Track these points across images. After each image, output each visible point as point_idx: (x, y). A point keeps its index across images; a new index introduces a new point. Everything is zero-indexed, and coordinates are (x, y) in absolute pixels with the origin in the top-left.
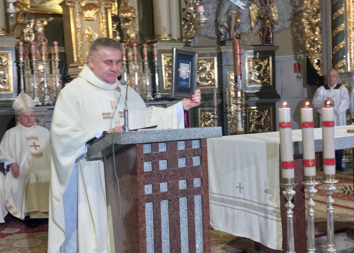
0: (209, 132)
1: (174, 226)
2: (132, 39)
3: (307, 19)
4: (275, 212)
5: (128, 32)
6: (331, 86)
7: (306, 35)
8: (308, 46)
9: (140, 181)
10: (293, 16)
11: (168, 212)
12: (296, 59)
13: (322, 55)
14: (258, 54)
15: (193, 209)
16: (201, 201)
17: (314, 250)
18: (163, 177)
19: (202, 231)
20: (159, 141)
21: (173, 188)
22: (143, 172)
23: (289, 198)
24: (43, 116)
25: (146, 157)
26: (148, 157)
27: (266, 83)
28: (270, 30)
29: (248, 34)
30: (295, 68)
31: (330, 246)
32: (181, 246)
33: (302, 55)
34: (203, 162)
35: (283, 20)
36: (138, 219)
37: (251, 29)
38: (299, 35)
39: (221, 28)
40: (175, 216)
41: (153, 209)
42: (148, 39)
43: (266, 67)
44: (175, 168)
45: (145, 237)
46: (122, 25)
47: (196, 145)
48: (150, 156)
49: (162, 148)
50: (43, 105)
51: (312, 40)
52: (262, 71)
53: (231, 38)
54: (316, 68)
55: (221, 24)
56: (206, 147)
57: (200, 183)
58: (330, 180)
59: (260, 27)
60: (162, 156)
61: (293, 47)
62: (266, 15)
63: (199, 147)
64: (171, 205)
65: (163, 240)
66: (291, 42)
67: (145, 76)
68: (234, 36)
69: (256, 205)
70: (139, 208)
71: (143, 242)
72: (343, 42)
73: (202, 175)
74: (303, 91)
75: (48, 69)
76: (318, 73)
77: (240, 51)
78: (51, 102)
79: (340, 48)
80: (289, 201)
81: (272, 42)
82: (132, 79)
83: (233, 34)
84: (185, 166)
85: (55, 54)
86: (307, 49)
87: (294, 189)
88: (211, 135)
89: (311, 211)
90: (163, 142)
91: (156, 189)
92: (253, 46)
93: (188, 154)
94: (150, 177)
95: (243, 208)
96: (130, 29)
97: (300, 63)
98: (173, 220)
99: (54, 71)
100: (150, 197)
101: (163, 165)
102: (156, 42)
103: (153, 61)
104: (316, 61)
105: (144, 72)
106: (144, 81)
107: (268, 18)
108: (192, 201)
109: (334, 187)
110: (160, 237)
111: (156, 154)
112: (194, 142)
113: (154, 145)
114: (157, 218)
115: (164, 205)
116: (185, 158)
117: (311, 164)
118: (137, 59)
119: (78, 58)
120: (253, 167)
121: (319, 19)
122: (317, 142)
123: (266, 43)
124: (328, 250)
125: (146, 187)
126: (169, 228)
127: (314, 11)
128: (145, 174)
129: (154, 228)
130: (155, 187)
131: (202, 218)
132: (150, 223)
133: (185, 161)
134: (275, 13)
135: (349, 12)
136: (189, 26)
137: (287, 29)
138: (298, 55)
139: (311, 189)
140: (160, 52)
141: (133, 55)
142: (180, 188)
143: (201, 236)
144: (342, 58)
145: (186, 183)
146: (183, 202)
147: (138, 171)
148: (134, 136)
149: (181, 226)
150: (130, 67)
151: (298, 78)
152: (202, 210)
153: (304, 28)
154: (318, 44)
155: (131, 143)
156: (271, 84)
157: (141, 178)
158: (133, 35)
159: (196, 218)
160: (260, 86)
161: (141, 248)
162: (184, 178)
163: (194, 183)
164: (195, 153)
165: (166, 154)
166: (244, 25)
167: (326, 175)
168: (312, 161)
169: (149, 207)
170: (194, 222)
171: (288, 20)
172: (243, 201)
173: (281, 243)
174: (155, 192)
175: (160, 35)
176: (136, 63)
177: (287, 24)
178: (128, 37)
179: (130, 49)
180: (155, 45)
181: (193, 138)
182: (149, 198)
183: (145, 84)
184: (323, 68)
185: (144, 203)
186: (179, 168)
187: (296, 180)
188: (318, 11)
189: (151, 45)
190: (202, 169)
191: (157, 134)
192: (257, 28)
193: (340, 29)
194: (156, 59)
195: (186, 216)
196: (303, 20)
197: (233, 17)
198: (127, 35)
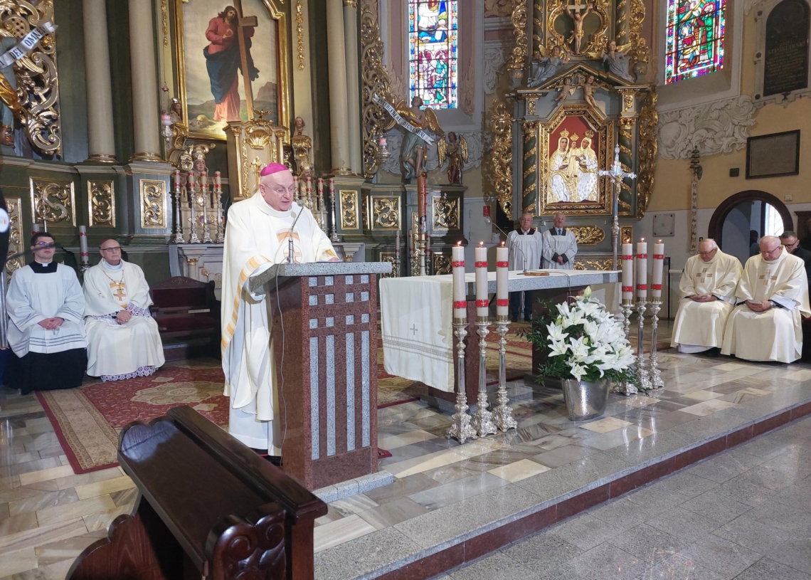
0: (378, 266)
1: (340, 362)
2: (307, 171)
3: (498, 158)
4: (448, 354)
5: (302, 164)
6: (525, 231)
7: (497, 175)
8: (498, 187)
9: (304, 315)
10: (483, 154)
11: (334, 347)
12: (486, 202)
13: (512, 197)
14: (445, 194)
15: (360, 345)
16: (368, 337)
17: (486, 391)
18: (330, 312)
20: (326, 274)
21: (340, 323)
22: (308, 306)
23: (460, 338)
24: (202, 255)
25: (312, 290)
26: (314, 291)
27: (453, 227)
28: (459, 169)
29: (436, 171)
30: (484, 211)
31: (500, 387)
32: (346, 382)
33: (492, 197)
34: (371, 297)
35: (473, 159)
37: (439, 166)
38: (489, 176)
39: (406, 165)
40: (341, 352)
41: (318, 344)
43: (454, 209)
44: (343, 303)
45: (309, 372)
46: (295, 156)
47: (364, 280)
48: (316, 290)
50: (202, 243)
51: (502, 181)
52: (449, 213)
53: (416, 176)
54: (506, 212)
55: (406, 159)
57: (368, 319)
58: (503, 321)
59: (449, 165)
60: (328, 290)
61: (482, 188)
62: (455, 152)
63: (367, 283)
64: (337, 340)
65: (328, 376)
66: (481, 183)
67: (320, 213)
69: (429, 346)
70: (303, 342)
71: (307, 377)
72: (535, 185)
73: (370, 311)
74: (492, 236)
75: (209, 202)
76: (508, 217)
77: (425, 190)
78: (211, 240)
79: (531, 191)
80: (460, 341)
81: (461, 182)
83: (419, 172)
84: (353, 301)
85: (217, 186)
86: (497, 191)
87: (465, 329)
88: (380, 270)
89: (482, 352)
90: (330, 275)
91: (322, 324)
92: (441, 185)
93: (356, 288)
94: (315, 311)
95: (417, 351)
96: (304, 160)
97: (490, 206)
98: (339, 355)
99: (215, 206)
101: (329, 299)
102: (334, 176)
103: (329, 197)
104: (506, 204)
105: (318, 209)
107: (458, 156)
108: (359, 337)
109: (507, 328)
110: (325, 372)
111: (323, 288)
112: (362, 277)
113: (321, 278)
114: (322, 353)
115: (330, 341)
116: (353, 293)
117: (483, 304)
118: (311, 194)
119: (243, 191)
120: (426, 309)
121: (510, 159)
122: (490, 283)
123: (454, 182)
124: (500, 391)
125: (311, 321)
126: (335, 363)
127: (505, 150)
128: (310, 308)
129: (319, 363)
130: (321, 322)
131: (370, 355)
132: (315, 358)
133: (352, 296)
134: (465, 150)
135: (542, 152)
136: (372, 161)
137: (477, 168)
138: (487, 197)
139: (483, 330)
140: (338, 188)
141: (307, 190)
142: (347, 323)
143: (368, 372)
144: (533, 202)
145: (353, 318)
146: (350, 338)
147: (303, 304)
148: (299, 268)
149: (348, 362)
152: (369, 347)
153: (495, 168)
154: (508, 186)
155: (295, 275)
156: (459, 228)
157: (306, 312)
158: (307, 168)
159: (363, 354)
160: (447, 229)
161: (304, 383)
162: (351, 313)
163: (362, 319)
164: (364, 288)
165: (332, 288)
166: (431, 162)
167: (498, 315)
168: (485, 301)
169: (314, 342)
170: (361, 358)
171: (479, 159)
172: (416, 343)
173: (453, 385)
174: (321, 327)
175: (338, 169)
176: (310, 198)
177: (478, 164)
178: (302, 169)
179: (304, 183)
180: (332, 179)
181: (362, 273)
182: (314, 333)
184: (512, 212)
185: (309, 338)
186: (347, 303)
187: (468, 319)
188: (510, 150)
189: (328, 179)
190: (370, 305)
193: (531, 170)
194: (333, 195)
195: (352, 352)
196: (493, 159)
197: (420, 153)
198: (301, 167)
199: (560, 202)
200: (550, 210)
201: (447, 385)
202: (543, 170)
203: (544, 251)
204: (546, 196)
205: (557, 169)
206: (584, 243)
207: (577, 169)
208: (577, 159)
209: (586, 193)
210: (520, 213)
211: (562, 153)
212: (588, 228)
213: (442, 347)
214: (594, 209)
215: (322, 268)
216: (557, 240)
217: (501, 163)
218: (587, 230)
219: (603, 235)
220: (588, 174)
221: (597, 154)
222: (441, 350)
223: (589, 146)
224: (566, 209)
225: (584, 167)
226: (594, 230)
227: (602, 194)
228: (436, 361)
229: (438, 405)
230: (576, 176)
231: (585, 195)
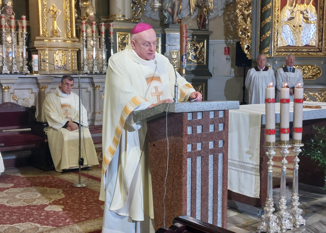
0: (231, 104)
1: (205, 177)
2: (92, 17)
3: (240, 11)
4: (255, 168)
5: (88, 11)
6: (262, 68)
7: (239, 23)
8: (240, 33)
9: (185, 141)
10: (226, 6)
11: (201, 166)
12: (226, 43)
13: (251, 41)
14: (195, 37)
15: (217, 164)
16: (222, 158)
17: (285, 197)
18: (199, 139)
19: (222, 181)
20: (199, 111)
21: (205, 147)
22: (187, 135)
23: (270, 157)
24: (13, 83)
25: (189, 123)
27: (200, 62)
28: (206, 17)
29: (188, 19)
30: (225, 51)
31: (294, 194)
32: (208, 192)
33: (231, 40)
34: (226, 128)
35: (217, 10)
36: (182, 171)
37: (190, 14)
38: (229, 23)
39: (166, 13)
40: (206, 169)
41: (192, 163)
42: (103, 18)
43: (201, 48)
44: (208, 132)
46: (80, 4)
47: (221, 115)
48: (192, 122)
49: (199, 117)
50: (11, 73)
51: (243, 28)
52: (198, 52)
53: (174, 22)
54: (246, 52)
55: (166, 8)
56: (228, 117)
57: (222, 144)
58: (298, 144)
59: (198, 14)
60: (199, 123)
61: (224, 33)
62: (204, 4)
63: (223, 117)
64: (203, 160)
65: (197, 188)
66: (223, 29)
67: (102, 51)
68: (176, 20)
69: (236, 163)
70: (183, 162)
71: (185, 188)
72: (270, 32)
73: (224, 138)
74: (231, 71)
75: (15, 40)
76: (248, 56)
77: (186, 35)
79: (267, 37)
80: (270, 159)
81: (208, 28)
82: (89, 53)
83: (176, 19)
84: (213, 131)
85: (23, 28)
86: (239, 36)
88: (233, 107)
89: (284, 168)
90: (200, 112)
91: (194, 148)
92: (192, 30)
93: (216, 121)
94: (190, 139)
96: (89, 8)
97: (230, 47)
98: (204, 172)
99: (21, 43)
100: (190, 154)
101: (199, 129)
102: (112, 21)
103: (109, 38)
104: (246, 47)
105: (100, 47)
106: (100, 56)
107: (205, 7)
108: (217, 158)
109: (300, 149)
111: (196, 121)
112: (220, 112)
113: (195, 114)
114: (194, 170)
115: (199, 160)
116: (214, 125)
117: (286, 131)
118: (96, 35)
119: (43, 31)
121: (250, 11)
123: (202, 28)
124: (294, 198)
125: (188, 146)
126: (201, 178)
127: (246, 4)
129: (192, 178)
130: (194, 146)
131: (223, 171)
133: (213, 127)
134: (211, 2)
135: (275, 7)
136: (137, 9)
137: (220, 17)
138: (228, 40)
139: (285, 151)
140: (115, 31)
141: (93, 32)
142: (210, 148)
143: (221, 184)
144: (268, 45)
145: (213, 144)
146: (211, 157)
147: (184, 134)
148: (183, 106)
150: (88, 42)
151: (227, 60)
152: (223, 165)
153: (238, 18)
154: (248, 32)
155: (181, 112)
156: (205, 64)
157: (185, 139)
158: (92, 14)
159: (219, 171)
160: (196, 65)
161: (183, 193)
162: (213, 140)
163: (219, 144)
164: (221, 121)
165: (201, 121)
166: (184, 11)
167: (295, 140)
169: (189, 160)
170: (218, 174)
171: (221, 10)
174: (194, 150)
175: (115, 15)
176: (94, 39)
177: (221, 13)
178: (87, 15)
179: (89, 26)
180: (111, 24)
181: (220, 109)
183: (100, 58)
184: (251, 52)
185: (187, 158)
186: (210, 132)
188: (250, 5)
189: (108, 23)
190: (225, 133)
191: (198, 105)
192: (194, 14)
193: (268, 20)
194: (112, 36)
195: (212, 169)
196: (237, 11)
197: (177, 4)
198: (86, 13)
199: (287, 46)
200: (280, 52)
201: (253, 193)
202: (276, 21)
203: (278, 84)
204: (277, 40)
205: (286, 20)
206: (306, 78)
207: (301, 20)
208: (302, 13)
209: (308, 39)
210: (258, 54)
211: (290, 8)
212: (310, 67)
213: (248, 163)
214: (314, 52)
215: (197, 106)
216: (288, 76)
217: (243, 14)
218: (309, 68)
219: (320, 72)
220: (309, 24)
221: (317, 9)
222: (248, 165)
223: (311, 3)
224: (293, 51)
225: (307, 19)
226: (314, 68)
227: (320, 40)
228: (243, 173)
229: (237, 207)
230: (300, 26)
231: (307, 41)
